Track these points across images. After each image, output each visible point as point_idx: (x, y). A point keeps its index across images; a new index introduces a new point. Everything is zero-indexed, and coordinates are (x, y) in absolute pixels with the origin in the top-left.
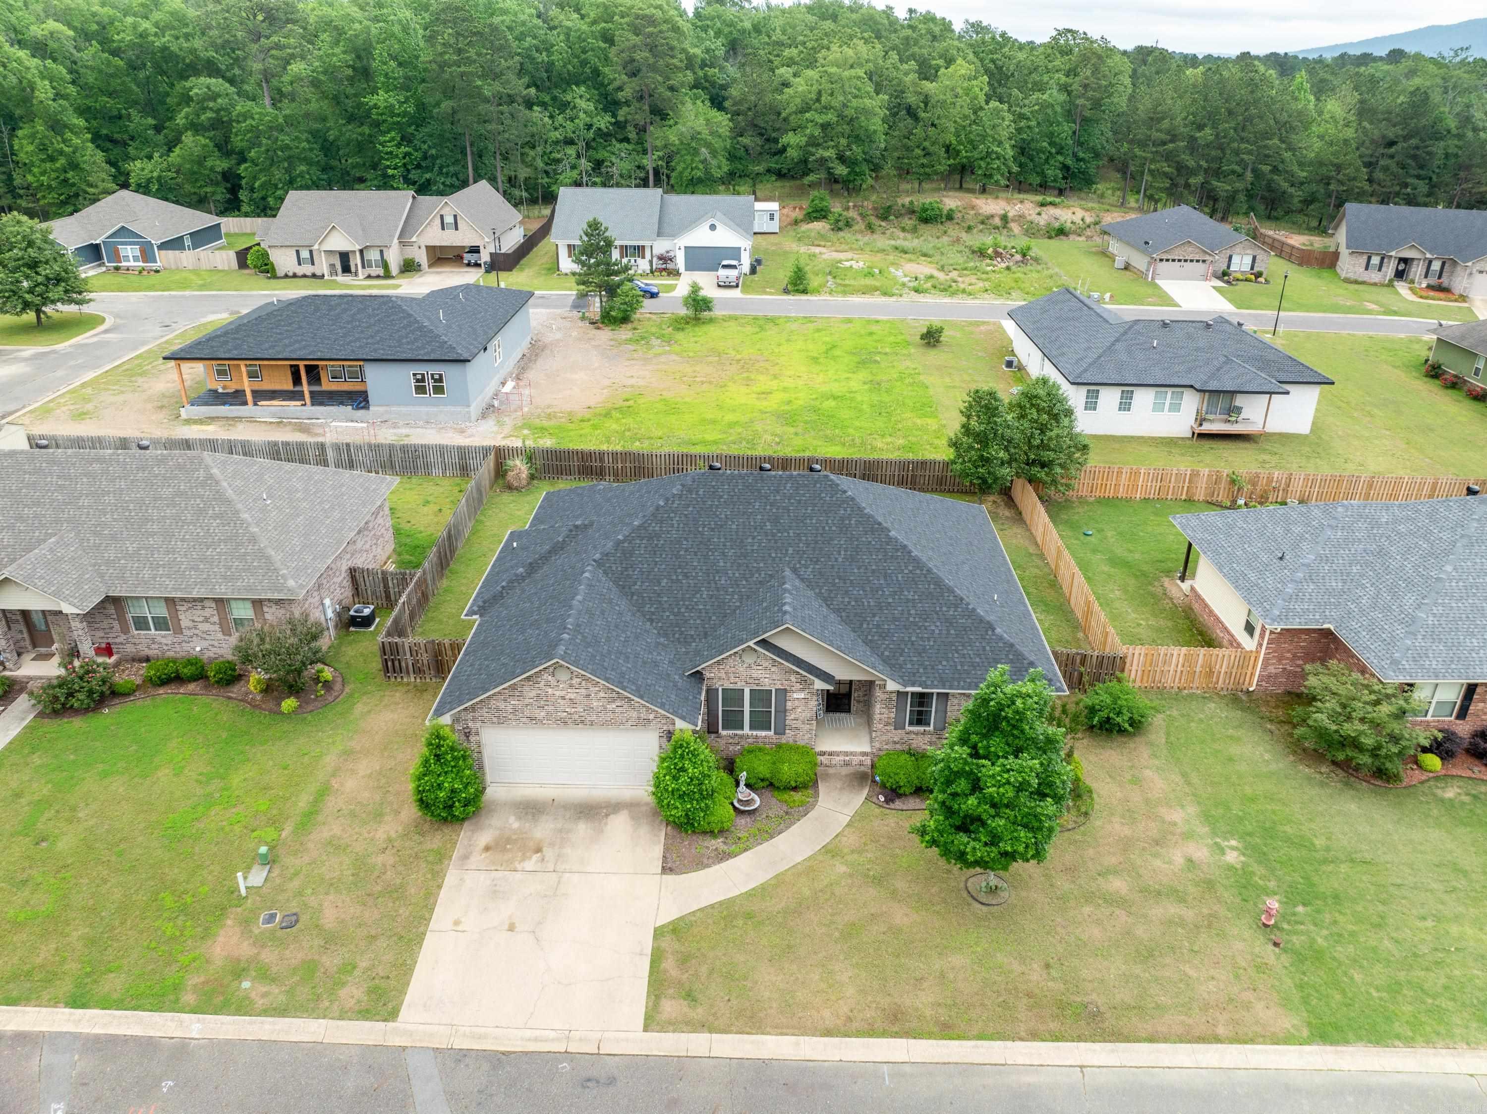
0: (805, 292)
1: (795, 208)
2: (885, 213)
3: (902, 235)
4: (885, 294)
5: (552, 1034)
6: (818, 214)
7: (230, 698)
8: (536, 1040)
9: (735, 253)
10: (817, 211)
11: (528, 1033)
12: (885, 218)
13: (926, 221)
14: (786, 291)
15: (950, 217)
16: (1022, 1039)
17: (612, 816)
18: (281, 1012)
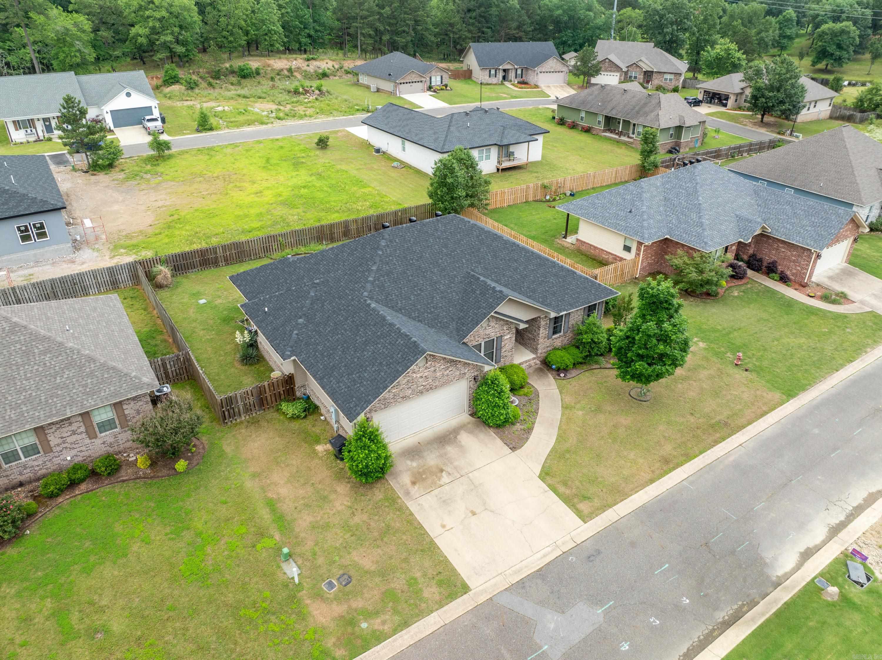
1: (152, 78)
2: (217, 75)
5: (549, 549)
6: (172, 80)
7: (124, 481)
9: (148, 110)
12: (218, 78)
13: (244, 77)
14: (198, 131)
17: (458, 437)
18: (406, 624)
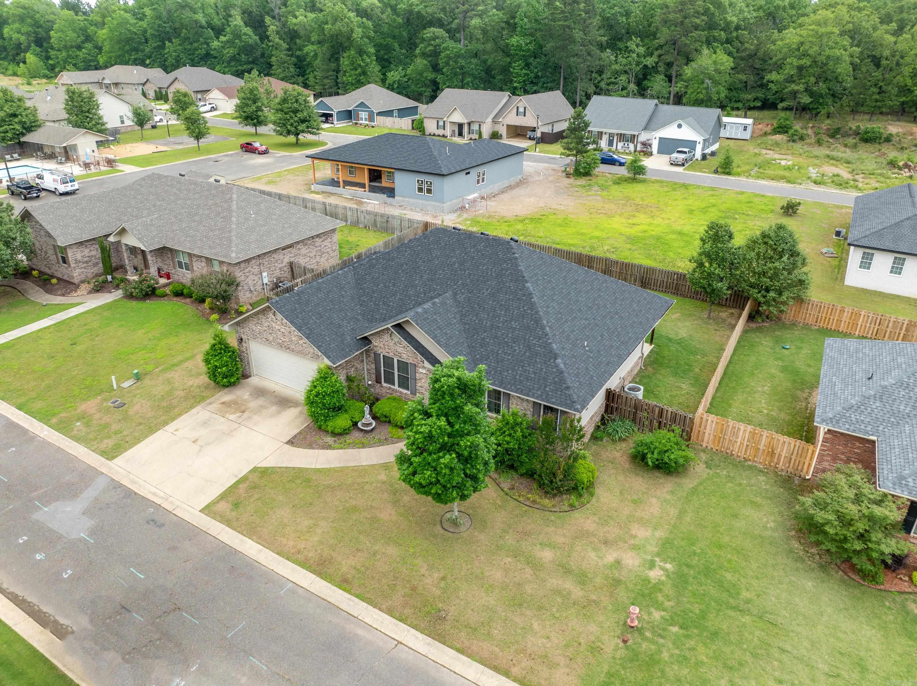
0: (729, 174)
1: (768, 125)
2: (834, 133)
3: (843, 149)
4: (789, 182)
5: (162, 494)
6: (782, 129)
8: (154, 494)
9: (692, 145)
10: (781, 127)
11: (153, 490)
12: (832, 136)
14: (716, 172)
15: (888, 140)
16: (380, 609)
18: (77, 438)
